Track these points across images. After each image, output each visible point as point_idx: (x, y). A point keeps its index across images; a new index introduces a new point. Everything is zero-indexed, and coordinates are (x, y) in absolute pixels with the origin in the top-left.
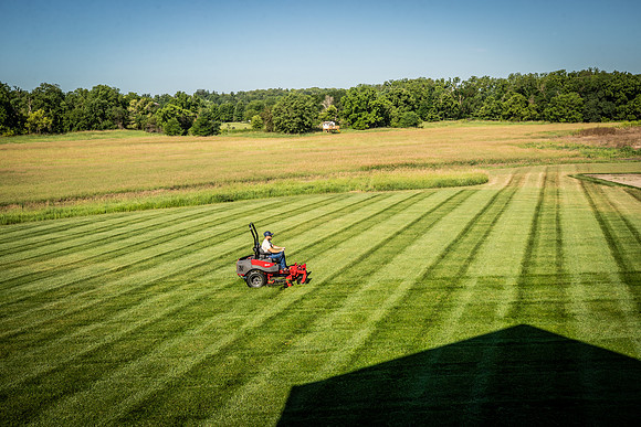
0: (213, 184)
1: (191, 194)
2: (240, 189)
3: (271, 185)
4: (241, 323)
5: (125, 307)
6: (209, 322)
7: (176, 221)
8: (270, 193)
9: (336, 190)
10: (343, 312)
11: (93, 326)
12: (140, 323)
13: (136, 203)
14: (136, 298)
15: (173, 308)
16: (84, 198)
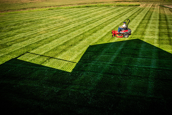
0: (86, 4)
1: (81, 5)
2: (90, 5)
3: (96, 4)
4: (85, 30)
5: (66, 26)
6: (79, 30)
7: (78, 11)
8: (96, 6)
9: (108, 6)
10: (103, 30)
11: (61, 29)
12: (68, 29)
13: (72, 7)
14: (69, 24)
15: (74, 27)
16: (63, 5)
